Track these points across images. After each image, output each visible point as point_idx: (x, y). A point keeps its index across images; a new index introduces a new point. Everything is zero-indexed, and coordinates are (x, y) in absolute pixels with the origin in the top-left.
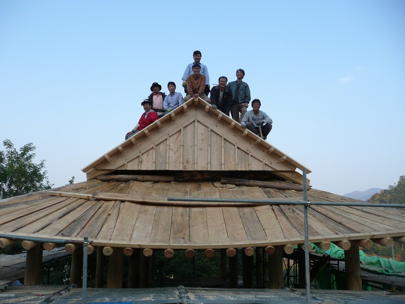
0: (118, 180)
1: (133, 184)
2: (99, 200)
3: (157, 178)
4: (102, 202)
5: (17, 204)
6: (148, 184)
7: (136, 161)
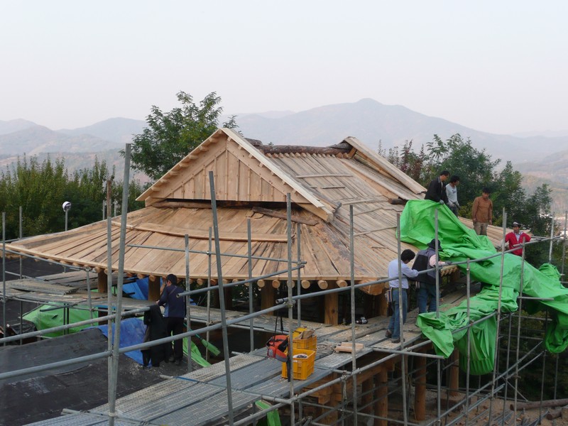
0: (169, 207)
1: (181, 211)
2: (138, 230)
3: (200, 205)
4: (140, 232)
5: (83, 233)
6: (193, 211)
7: (180, 190)
